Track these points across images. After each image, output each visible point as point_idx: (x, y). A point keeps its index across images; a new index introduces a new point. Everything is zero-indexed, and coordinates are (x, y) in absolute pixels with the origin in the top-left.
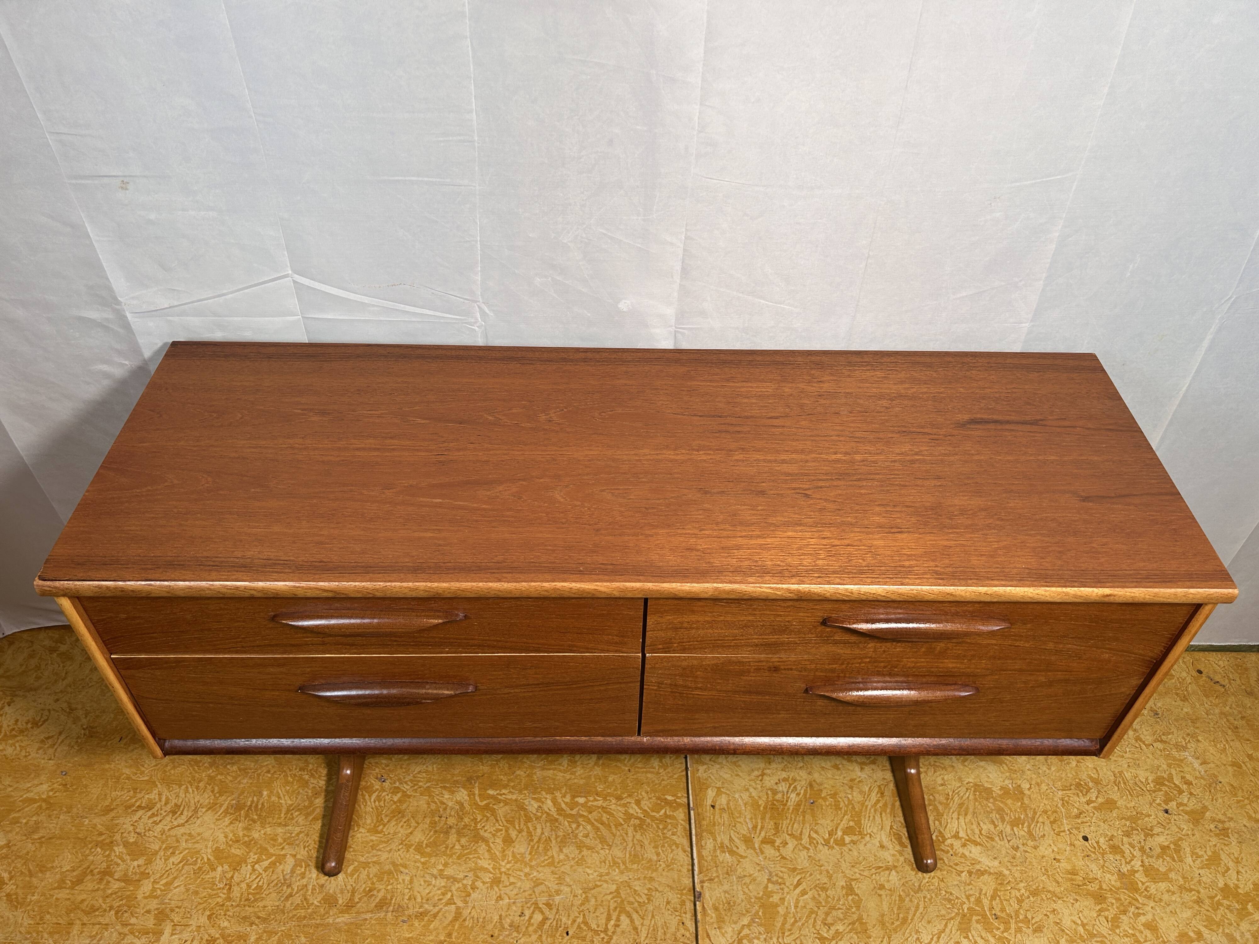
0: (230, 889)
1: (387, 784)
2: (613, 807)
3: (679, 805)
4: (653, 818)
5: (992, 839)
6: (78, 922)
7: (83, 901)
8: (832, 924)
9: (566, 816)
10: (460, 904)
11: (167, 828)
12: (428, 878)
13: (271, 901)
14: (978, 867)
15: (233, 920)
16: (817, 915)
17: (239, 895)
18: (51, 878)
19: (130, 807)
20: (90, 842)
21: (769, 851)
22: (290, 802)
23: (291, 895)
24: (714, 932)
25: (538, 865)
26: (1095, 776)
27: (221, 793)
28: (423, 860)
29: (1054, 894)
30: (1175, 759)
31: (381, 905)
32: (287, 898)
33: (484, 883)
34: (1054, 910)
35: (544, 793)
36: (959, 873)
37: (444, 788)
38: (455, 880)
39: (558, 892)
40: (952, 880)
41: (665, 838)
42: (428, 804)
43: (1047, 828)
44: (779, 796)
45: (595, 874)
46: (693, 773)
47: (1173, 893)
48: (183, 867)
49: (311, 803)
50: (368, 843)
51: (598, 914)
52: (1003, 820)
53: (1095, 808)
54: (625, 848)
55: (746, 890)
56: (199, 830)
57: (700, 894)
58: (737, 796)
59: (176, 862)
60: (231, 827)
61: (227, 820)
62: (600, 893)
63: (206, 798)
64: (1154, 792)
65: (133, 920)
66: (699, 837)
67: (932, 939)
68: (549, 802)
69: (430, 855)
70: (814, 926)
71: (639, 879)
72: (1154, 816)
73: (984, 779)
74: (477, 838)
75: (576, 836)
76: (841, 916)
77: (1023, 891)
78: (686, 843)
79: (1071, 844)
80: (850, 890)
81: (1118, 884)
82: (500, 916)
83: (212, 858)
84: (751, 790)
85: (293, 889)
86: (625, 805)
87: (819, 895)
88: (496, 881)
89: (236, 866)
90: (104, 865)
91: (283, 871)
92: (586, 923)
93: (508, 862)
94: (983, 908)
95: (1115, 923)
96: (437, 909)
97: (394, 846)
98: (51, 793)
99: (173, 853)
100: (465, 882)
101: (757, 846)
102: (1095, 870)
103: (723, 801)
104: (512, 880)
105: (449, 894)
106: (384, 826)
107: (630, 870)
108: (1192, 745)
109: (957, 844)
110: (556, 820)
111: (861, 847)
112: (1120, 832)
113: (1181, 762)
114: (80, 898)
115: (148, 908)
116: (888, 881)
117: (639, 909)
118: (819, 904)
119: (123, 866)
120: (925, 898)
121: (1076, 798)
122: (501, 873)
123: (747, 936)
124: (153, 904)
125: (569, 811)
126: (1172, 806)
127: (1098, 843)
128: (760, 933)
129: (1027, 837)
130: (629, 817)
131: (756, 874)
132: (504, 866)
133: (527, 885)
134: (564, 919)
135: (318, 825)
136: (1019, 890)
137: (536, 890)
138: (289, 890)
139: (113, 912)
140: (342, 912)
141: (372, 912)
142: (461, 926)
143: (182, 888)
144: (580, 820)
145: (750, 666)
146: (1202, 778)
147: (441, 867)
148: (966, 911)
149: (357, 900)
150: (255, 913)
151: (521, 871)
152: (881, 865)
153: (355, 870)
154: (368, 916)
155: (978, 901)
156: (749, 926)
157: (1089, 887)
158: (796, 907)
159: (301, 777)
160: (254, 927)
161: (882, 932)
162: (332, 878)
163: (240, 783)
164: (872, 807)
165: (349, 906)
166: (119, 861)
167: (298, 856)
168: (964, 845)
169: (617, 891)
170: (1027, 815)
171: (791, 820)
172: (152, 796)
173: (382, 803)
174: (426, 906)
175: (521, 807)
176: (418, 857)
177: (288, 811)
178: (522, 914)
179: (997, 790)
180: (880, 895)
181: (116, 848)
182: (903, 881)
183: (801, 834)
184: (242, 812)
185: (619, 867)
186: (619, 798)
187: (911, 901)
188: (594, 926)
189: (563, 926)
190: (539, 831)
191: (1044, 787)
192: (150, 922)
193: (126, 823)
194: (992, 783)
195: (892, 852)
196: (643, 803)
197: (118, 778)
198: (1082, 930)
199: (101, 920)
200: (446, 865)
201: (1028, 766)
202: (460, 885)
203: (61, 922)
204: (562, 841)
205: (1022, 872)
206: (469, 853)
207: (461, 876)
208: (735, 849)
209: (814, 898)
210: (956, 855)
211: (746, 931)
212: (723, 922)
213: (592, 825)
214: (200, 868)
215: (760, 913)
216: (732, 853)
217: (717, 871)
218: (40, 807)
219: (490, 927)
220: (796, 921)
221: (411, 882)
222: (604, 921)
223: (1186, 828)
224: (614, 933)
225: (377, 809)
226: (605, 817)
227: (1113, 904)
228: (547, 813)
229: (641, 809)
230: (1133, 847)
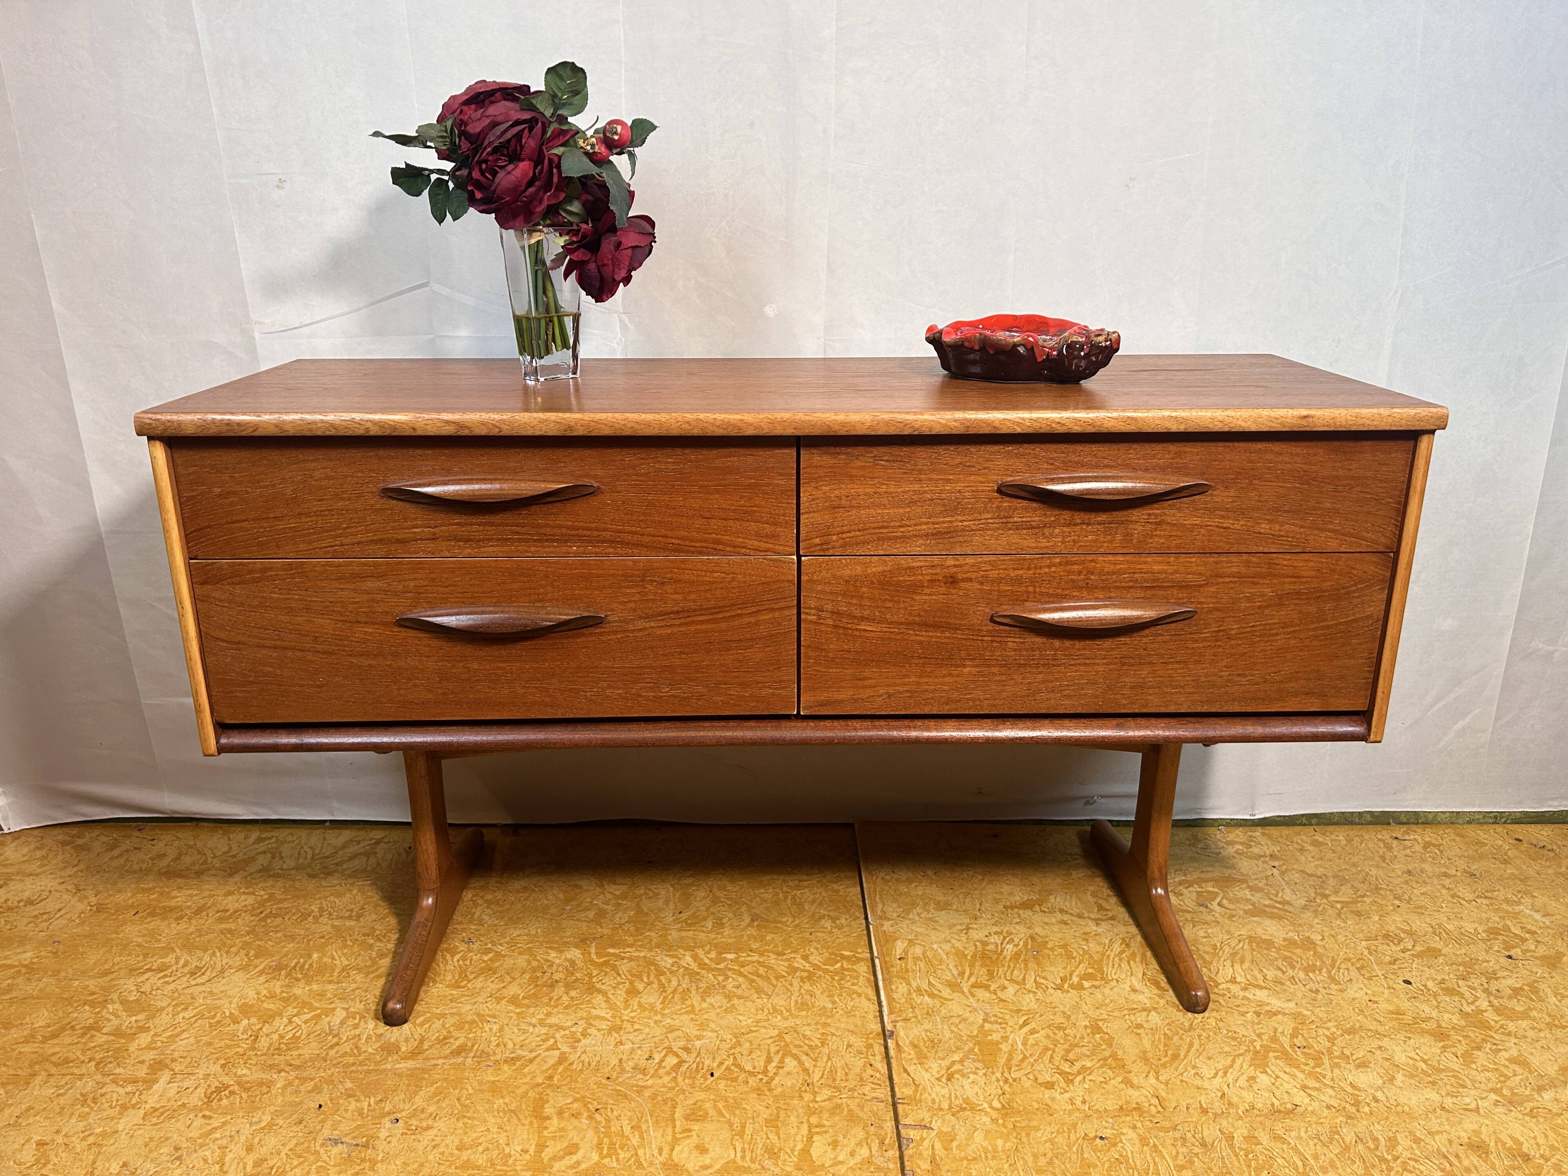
0: (256, 1040)
1: (475, 946)
2: (773, 961)
3: (859, 960)
4: (826, 971)
5: (1282, 984)
6: (43, 1073)
7: (54, 1054)
8: (1077, 1060)
9: (710, 969)
10: (565, 1049)
11: (180, 988)
12: (523, 1026)
13: (310, 1049)
14: (1268, 1008)
15: (254, 1069)
16: (1054, 1051)
17: (267, 1045)
18: (15, 1034)
19: (135, 970)
20: (76, 1001)
21: (981, 994)
22: (347, 963)
23: (337, 1044)
24: (913, 1067)
25: (672, 1013)
26: (1408, 928)
27: (257, 956)
28: (518, 1010)
29: (1377, 1032)
30: (1507, 912)
31: (460, 1051)
32: (332, 1047)
33: (599, 1030)
34: (1380, 1047)
35: (681, 951)
36: (1243, 1014)
37: (551, 948)
38: (561, 1028)
39: (699, 1038)
40: (1235, 1021)
41: (842, 988)
42: (529, 962)
43: (1354, 973)
44: (991, 947)
45: (749, 1021)
46: (876, 927)
47: (1540, 1030)
48: (196, 1021)
49: (374, 963)
50: (445, 996)
51: (754, 1056)
52: (1293, 967)
53: (1413, 955)
54: (790, 997)
55: (956, 1029)
56: (222, 988)
57: (892, 1032)
58: (935, 946)
59: (187, 1017)
60: (266, 985)
61: (262, 979)
62: (756, 1037)
63: (237, 961)
64: (1489, 940)
65: (117, 1071)
66: (888, 981)
67: (1216, 1074)
68: (688, 959)
69: (528, 1007)
70: (1050, 1062)
71: (809, 1025)
72: (1495, 962)
73: (1260, 931)
74: (591, 989)
75: (724, 987)
76: (1088, 1053)
77: (1334, 1030)
78: (872, 993)
79: (1389, 988)
80: (1095, 1029)
81: (1463, 1023)
82: (621, 1060)
83: (237, 1013)
84: (954, 941)
85: (340, 1039)
86: (787, 960)
87: (1055, 1034)
88: (617, 1029)
89: (268, 1018)
90: (91, 1021)
91: (329, 1023)
92: (738, 1066)
93: (632, 1011)
94: (1282, 1045)
95: (1468, 1059)
96: (534, 1054)
97: (480, 999)
98: (35, 960)
99: (186, 1009)
100: (573, 1029)
101: (965, 990)
102: (1426, 1009)
103: (918, 951)
104: (636, 1026)
105: (552, 1041)
106: (469, 981)
107: (797, 1017)
108: (1527, 900)
109: (1234, 988)
110: (698, 974)
111: (1107, 991)
112: (1452, 976)
113: (1515, 916)
114: (51, 1051)
115: (142, 1058)
116: (1147, 1021)
117: (809, 1052)
118: (1056, 1043)
119: (116, 1022)
120: (1199, 1036)
121: (1385, 947)
122: (622, 1021)
123: (958, 1071)
124: (149, 1056)
125: (714, 965)
126: (1516, 952)
127: (1425, 986)
128: (977, 1068)
129: (1329, 981)
130: (793, 970)
131: (968, 1015)
132: (626, 1014)
133: (658, 1031)
134: (707, 1062)
135: (381, 982)
136: (1328, 1029)
137: (669, 1035)
138: (335, 1040)
139: (93, 1063)
140: (405, 1058)
141: (445, 1058)
142: (565, 1070)
143: (192, 1040)
144: (729, 973)
145: (922, 574)
146: (1548, 927)
147: (542, 1016)
148: (1258, 1048)
149: (426, 1047)
150: (286, 1061)
151: (650, 1018)
152: (1135, 1006)
153: (426, 1021)
154: (440, 1062)
155: (1274, 1039)
156: (961, 1061)
157: (1423, 1026)
158: (1024, 1044)
159: (363, 942)
160: (283, 1074)
161: (1147, 1068)
162: (395, 1028)
163: (284, 947)
164: (1116, 956)
165: (414, 1054)
166: (112, 1017)
167: (351, 1009)
168: (1245, 989)
169: (780, 1036)
170: (1323, 962)
171: (1009, 966)
172: (166, 960)
173: (468, 962)
174: (520, 1052)
175: (651, 963)
176: (512, 1008)
177: (343, 970)
178: (650, 1057)
179: (1279, 941)
180: (1138, 1034)
181: (110, 1007)
182: (1166, 1022)
183: (1024, 979)
184: (283, 972)
185: (781, 1014)
186: (779, 954)
187: (1181, 1038)
188: (748, 1067)
189: (706, 1068)
190: (674, 983)
191: (1341, 938)
192: (142, 1072)
193: (129, 984)
194: (1272, 935)
195: (1149, 995)
196: (811, 958)
197: (125, 947)
198: (1424, 1066)
199: (76, 1071)
200: (549, 1014)
201: (1316, 921)
202: (567, 1032)
203: (20, 1072)
204: (704, 992)
205: (1327, 1012)
206: (582, 1004)
207: (569, 1023)
208: (936, 992)
209: (1048, 1036)
210: (1235, 997)
211: (957, 1067)
212: (926, 1058)
213: (745, 977)
214: (218, 1022)
215: (976, 1050)
216: (932, 995)
217: (914, 1012)
218: (19, 972)
219: (607, 1070)
220: (1025, 1057)
221: (501, 1029)
222: (762, 1064)
223: (1540, 972)
224: (775, 1074)
225: (460, 966)
226: (762, 971)
227: (1460, 1041)
228: (686, 968)
229: (809, 963)
230: (1474, 989)
